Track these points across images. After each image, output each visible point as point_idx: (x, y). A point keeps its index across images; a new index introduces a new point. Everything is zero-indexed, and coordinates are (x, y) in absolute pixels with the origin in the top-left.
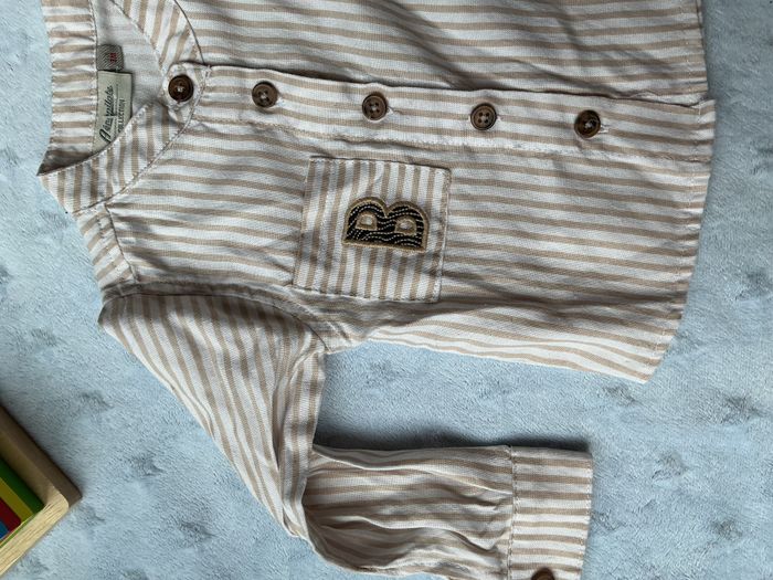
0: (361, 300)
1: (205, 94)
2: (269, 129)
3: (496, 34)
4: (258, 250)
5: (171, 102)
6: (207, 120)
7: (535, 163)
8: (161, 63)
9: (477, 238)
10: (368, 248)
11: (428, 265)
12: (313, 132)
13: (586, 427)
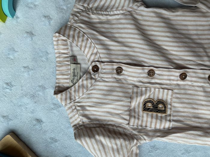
0: (148, 128)
1: (102, 70)
2: (120, 80)
3: (186, 53)
4: (118, 114)
5: (92, 72)
6: (103, 78)
7: (197, 89)
8: (88, 61)
9: (182, 110)
10: (150, 113)
12: (133, 80)
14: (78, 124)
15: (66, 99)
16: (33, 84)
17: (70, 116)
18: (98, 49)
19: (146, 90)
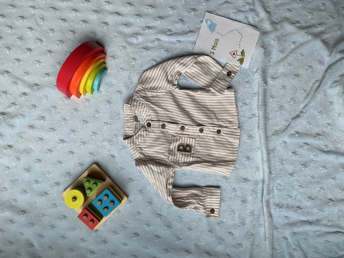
0: (180, 161)
1: (153, 126)
2: (164, 132)
3: (203, 117)
4: (162, 153)
5: (147, 127)
6: (153, 130)
7: (210, 138)
8: (145, 120)
9: (201, 151)
10: (182, 152)
11: (192, 155)
12: (172, 132)
13: (220, 184)
14: (138, 158)
15: (131, 143)
16: (110, 133)
17: (133, 153)
18: (151, 112)
19: (179, 138)
